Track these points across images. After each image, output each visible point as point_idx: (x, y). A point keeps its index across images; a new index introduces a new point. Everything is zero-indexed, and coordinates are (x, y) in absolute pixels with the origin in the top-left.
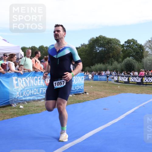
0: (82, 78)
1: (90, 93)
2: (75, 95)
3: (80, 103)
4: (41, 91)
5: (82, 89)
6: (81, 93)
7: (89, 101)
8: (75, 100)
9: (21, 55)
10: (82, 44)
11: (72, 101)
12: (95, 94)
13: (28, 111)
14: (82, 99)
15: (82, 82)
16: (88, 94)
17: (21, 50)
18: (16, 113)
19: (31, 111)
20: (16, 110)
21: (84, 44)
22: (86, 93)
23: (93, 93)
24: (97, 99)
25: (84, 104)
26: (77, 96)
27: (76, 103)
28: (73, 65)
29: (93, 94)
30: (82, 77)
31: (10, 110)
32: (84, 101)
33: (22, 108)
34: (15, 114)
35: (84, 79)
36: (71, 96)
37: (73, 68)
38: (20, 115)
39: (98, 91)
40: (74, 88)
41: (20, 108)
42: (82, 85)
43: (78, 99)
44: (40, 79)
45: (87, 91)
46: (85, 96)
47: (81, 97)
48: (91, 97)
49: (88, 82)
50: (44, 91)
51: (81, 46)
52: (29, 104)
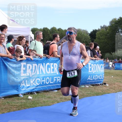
0: (102, 67)
1: (110, 85)
2: (92, 86)
3: (98, 95)
4: (55, 80)
5: (100, 79)
6: (99, 84)
7: (108, 93)
8: (93, 92)
9: (31, 38)
10: (102, 26)
11: (89, 92)
12: (116, 86)
13: (38, 103)
14: (101, 92)
15: (101, 71)
16: (107, 85)
17: (31, 32)
18: (24, 104)
19: (41, 102)
20: (24, 101)
21: (104, 26)
22: (105, 84)
23: (114, 84)
24: (118, 91)
25: (103, 97)
26: (95, 87)
27: (93, 95)
28: (91, 50)
29: (114, 86)
30: (101, 65)
31: (17, 101)
32: (103, 93)
33: (31, 99)
34: (23, 106)
35: (103, 68)
36: (88, 87)
37: (91, 54)
38: (28, 107)
39: (120, 82)
40: (92, 78)
41: (29, 99)
42: (101, 75)
43: (96, 91)
44: (53, 66)
45: (107, 82)
46: (104, 88)
47: (99, 89)
48: (111, 90)
49: (108, 71)
50: (58, 80)
51: (101, 29)
52: (39, 94)
